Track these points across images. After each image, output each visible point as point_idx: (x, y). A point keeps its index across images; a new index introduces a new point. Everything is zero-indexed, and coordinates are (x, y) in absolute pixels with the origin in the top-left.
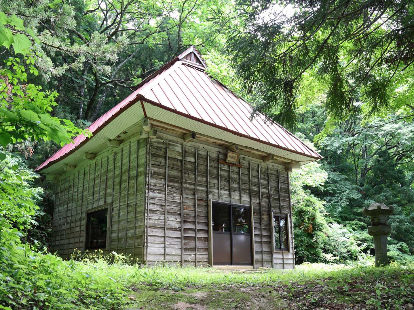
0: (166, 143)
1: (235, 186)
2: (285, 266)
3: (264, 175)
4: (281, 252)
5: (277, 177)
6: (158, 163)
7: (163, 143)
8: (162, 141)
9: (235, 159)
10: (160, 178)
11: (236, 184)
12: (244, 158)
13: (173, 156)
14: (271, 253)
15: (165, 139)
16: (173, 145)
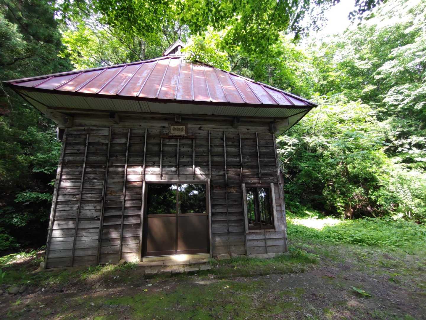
0: (88, 130)
1: (185, 160)
2: (268, 249)
3: (233, 142)
4: (263, 231)
5: (255, 141)
6: (76, 151)
7: (84, 130)
8: (83, 128)
9: (182, 131)
10: (77, 166)
11: (187, 158)
12: (201, 127)
13: (96, 141)
14: (243, 233)
15: (87, 126)
16: (97, 130)
